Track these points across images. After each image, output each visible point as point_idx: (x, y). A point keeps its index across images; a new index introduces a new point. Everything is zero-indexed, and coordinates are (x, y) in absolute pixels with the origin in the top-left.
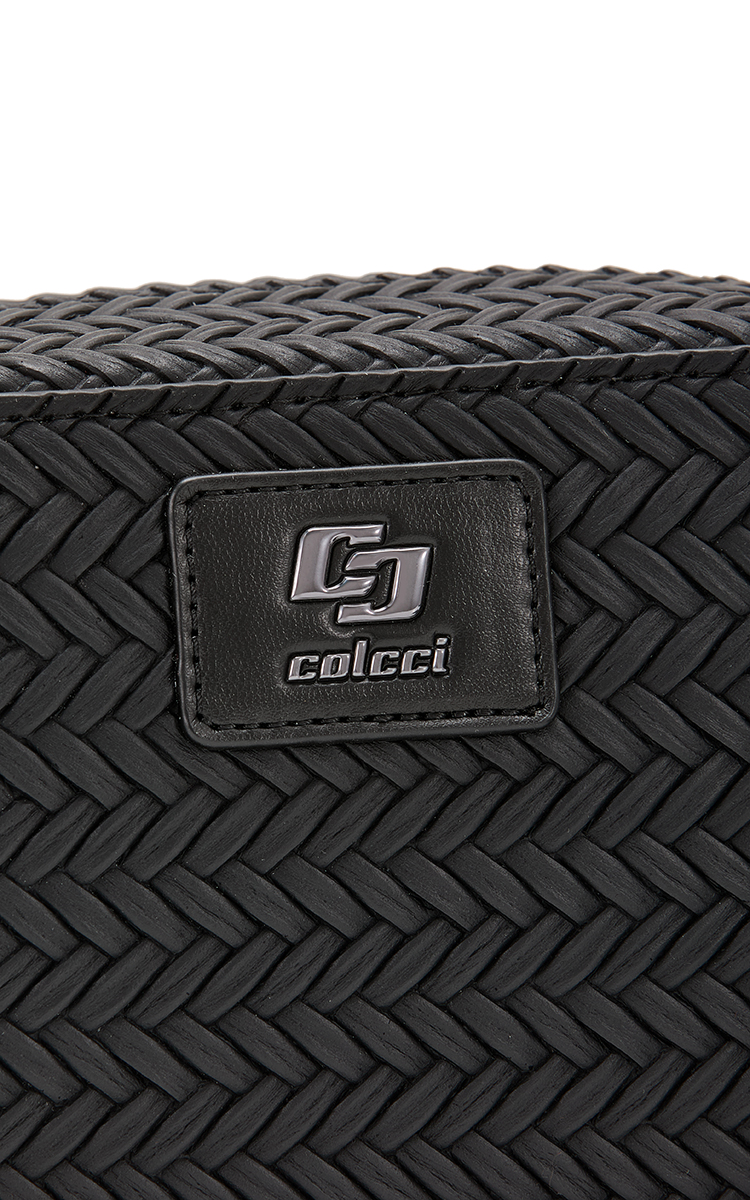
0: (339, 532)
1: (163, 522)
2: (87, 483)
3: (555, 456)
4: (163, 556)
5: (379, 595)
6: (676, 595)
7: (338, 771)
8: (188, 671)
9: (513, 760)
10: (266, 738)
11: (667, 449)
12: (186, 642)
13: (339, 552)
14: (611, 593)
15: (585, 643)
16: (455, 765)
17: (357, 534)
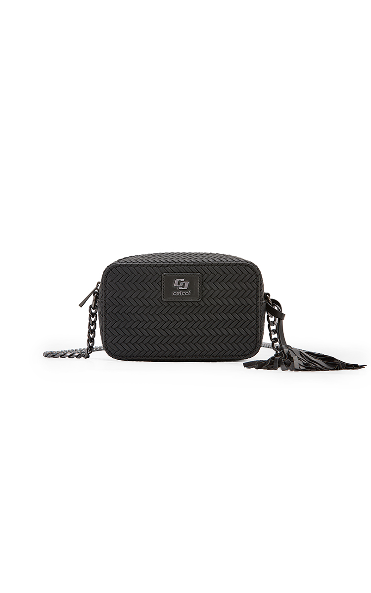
0: (179, 280)
1: (161, 278)
2: (154, 273)
3: (203, 273)
4: (161, 281)
5: (183, 287)
6: (215, 288)
7: (178, 304)
8: (163, 293)
9: (197, 304)
10: (170, 300)
11: (216, 273)
12: (163, 290)
13: (180, 282)
14: (209, 288)
15: (204, 293)
16: (190, 304)
17: (181, 280)
